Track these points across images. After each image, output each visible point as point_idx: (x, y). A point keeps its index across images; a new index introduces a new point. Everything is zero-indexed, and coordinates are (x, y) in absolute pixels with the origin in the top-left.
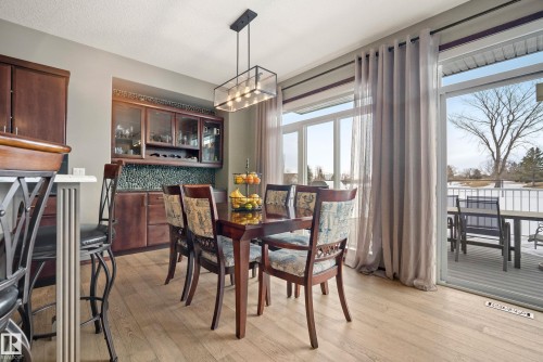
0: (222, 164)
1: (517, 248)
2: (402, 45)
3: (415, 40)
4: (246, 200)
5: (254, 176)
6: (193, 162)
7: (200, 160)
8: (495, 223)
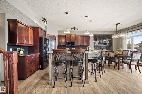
0: (111, 46)
4: (119, 53)
5: (120, 49)
6: (105, 46)
7: (107, 45)
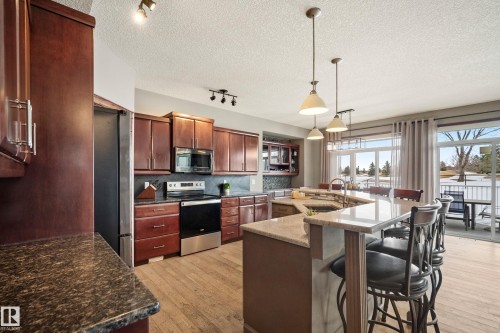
0: (298, 173)
1: (473, 220)
2: (419, 122)
3: (426, 121)
7: (289, 171)
8: (461, 206)
